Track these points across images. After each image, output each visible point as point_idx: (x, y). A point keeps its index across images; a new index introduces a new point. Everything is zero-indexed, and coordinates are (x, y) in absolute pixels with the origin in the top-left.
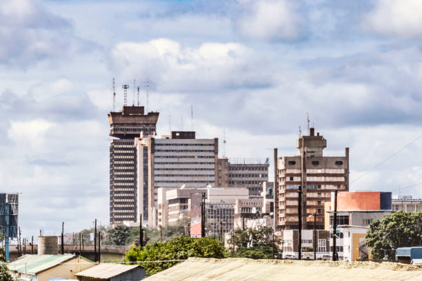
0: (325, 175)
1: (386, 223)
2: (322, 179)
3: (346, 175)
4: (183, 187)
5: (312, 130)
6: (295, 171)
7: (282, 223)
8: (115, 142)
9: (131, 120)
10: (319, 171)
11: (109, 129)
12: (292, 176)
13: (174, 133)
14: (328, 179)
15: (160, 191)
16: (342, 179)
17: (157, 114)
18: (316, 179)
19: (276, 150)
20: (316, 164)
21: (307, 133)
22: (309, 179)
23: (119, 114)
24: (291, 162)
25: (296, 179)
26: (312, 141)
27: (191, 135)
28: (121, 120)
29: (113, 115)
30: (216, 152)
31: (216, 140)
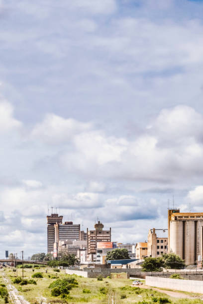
0: (103, 237)
1: (112, 252)
2: (102, 238)
3: (110, 237)
4: (67, 240)
5: (99, 222)
6: (93, 235)
7: (89, 252)
8: (49, 226)
9: (54, 219)
10: (101, 235)
11: (47, 221)
12: (92, 237)
13: (66, 223)
14: (104, 238)
15: (60, 241)
16: (109, 238)
17: (62, 217)
18: (100, 238)
19: (87, 229)
20: (100, 233)
21: (97, 223)
22: (98, 238)
23: (50, 216)
24: (92, 232)
25: (94, 238)
26: (99, 226)
27: (71, 223)
28: (51, 218)
29: (48, 217)
30: (79, 229)
31: (79, 225)
